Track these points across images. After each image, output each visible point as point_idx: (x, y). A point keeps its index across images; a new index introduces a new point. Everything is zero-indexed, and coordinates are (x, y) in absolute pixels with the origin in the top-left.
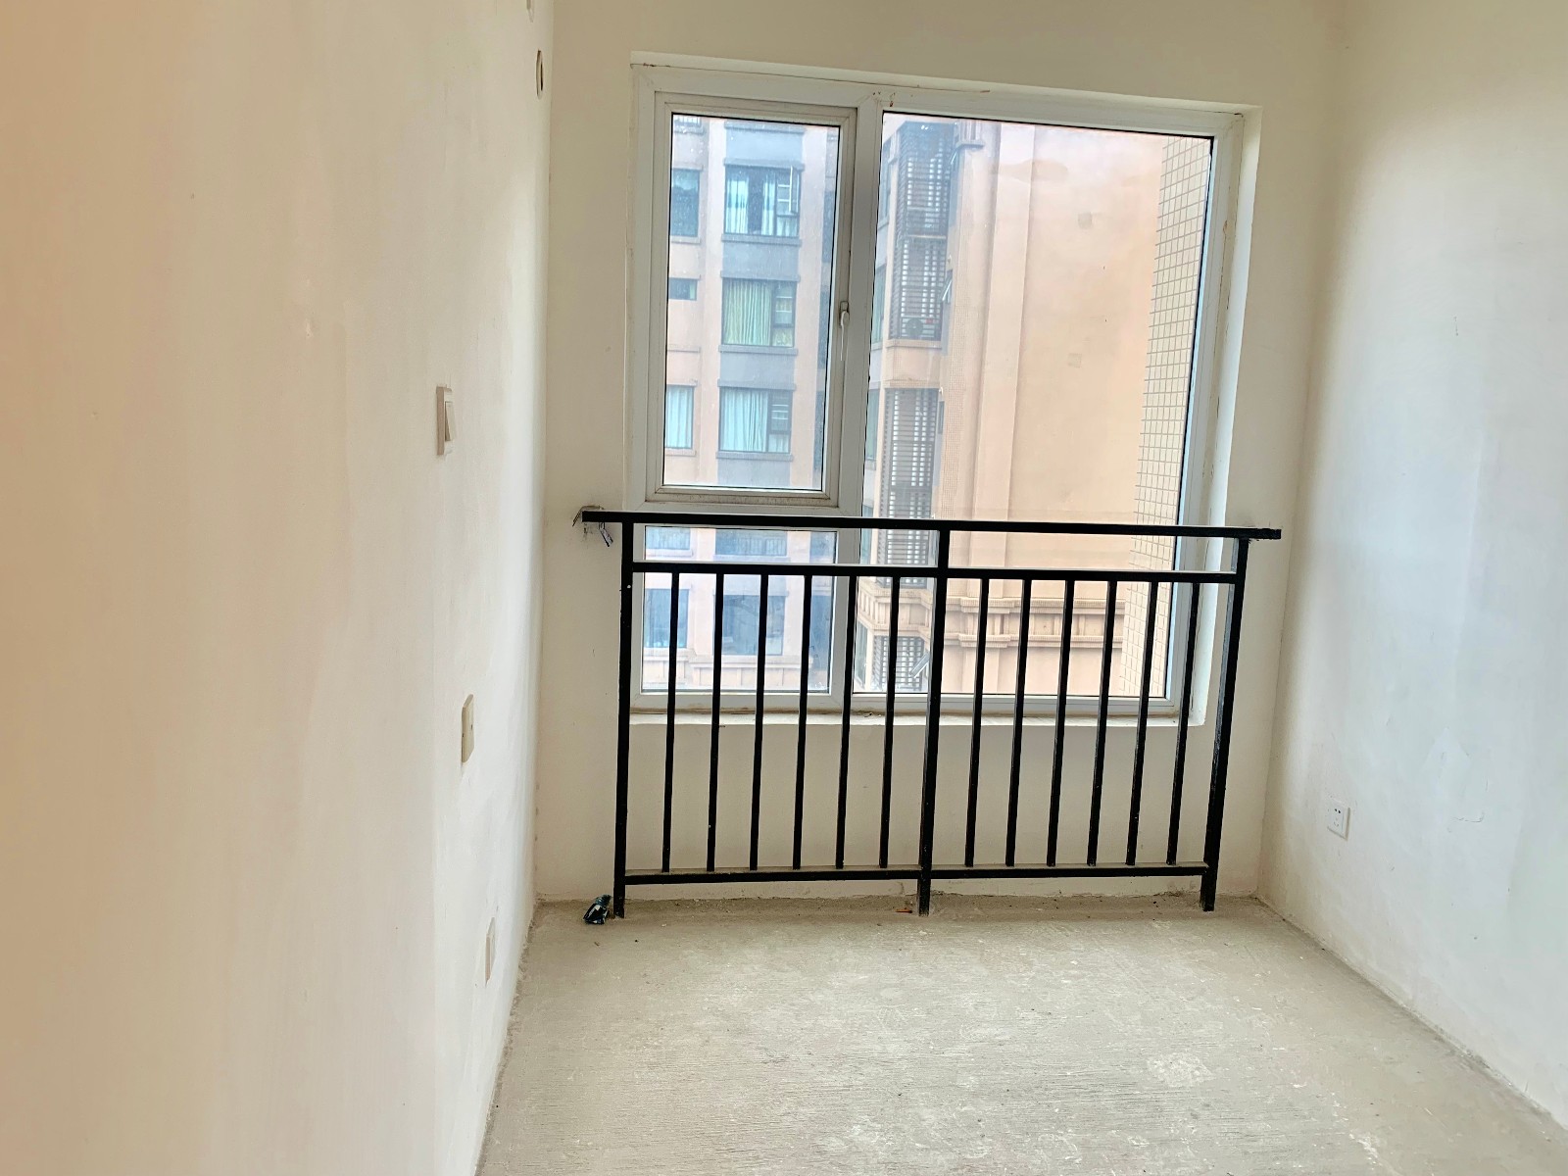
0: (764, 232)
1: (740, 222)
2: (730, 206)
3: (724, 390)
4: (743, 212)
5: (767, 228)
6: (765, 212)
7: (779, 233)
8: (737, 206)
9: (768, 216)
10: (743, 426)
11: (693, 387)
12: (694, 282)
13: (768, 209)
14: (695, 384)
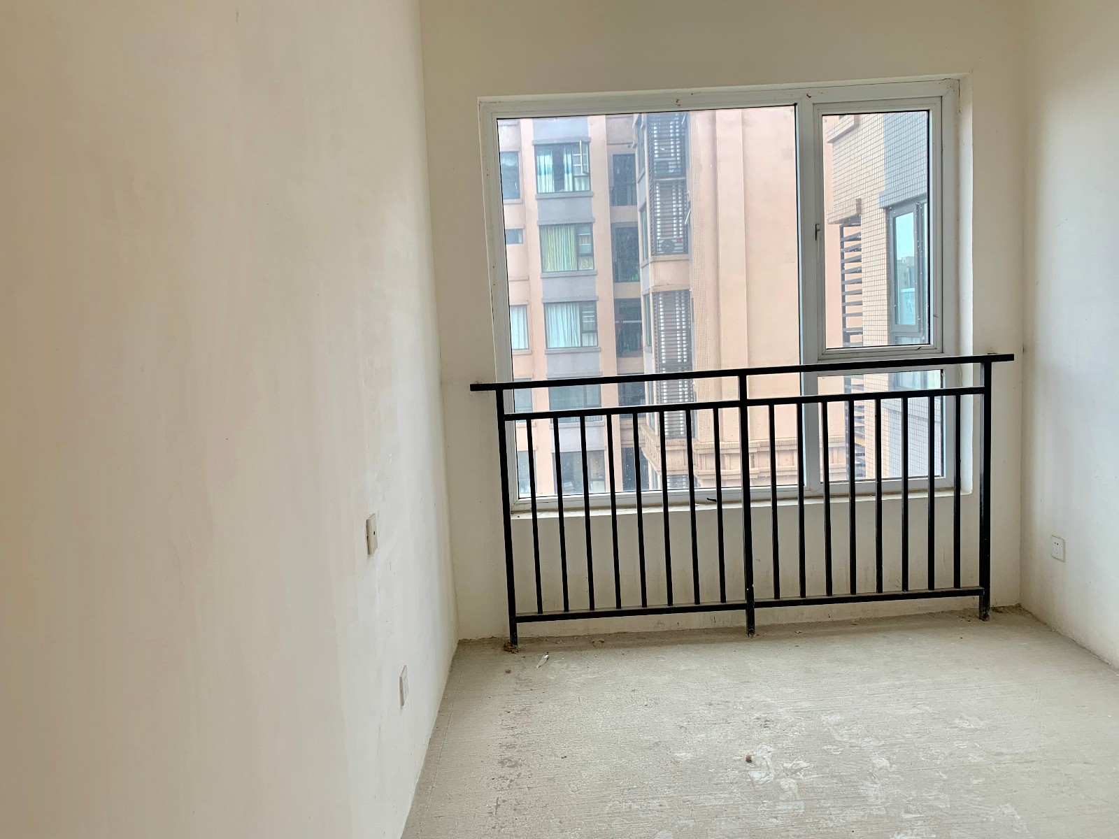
0: (566, 190)
1: (548, 185)
2: (540, 174)
3: (547, 305)
4: (550, 177)
5: (568, 186)
6: (566, 175)
7: (577, 189)
8: (545, 174)
9: (568, 178)
10: (563, 329)
11: (526, 305)
12: (521, 230)
13: (568, 173)
14: (527, 303)
